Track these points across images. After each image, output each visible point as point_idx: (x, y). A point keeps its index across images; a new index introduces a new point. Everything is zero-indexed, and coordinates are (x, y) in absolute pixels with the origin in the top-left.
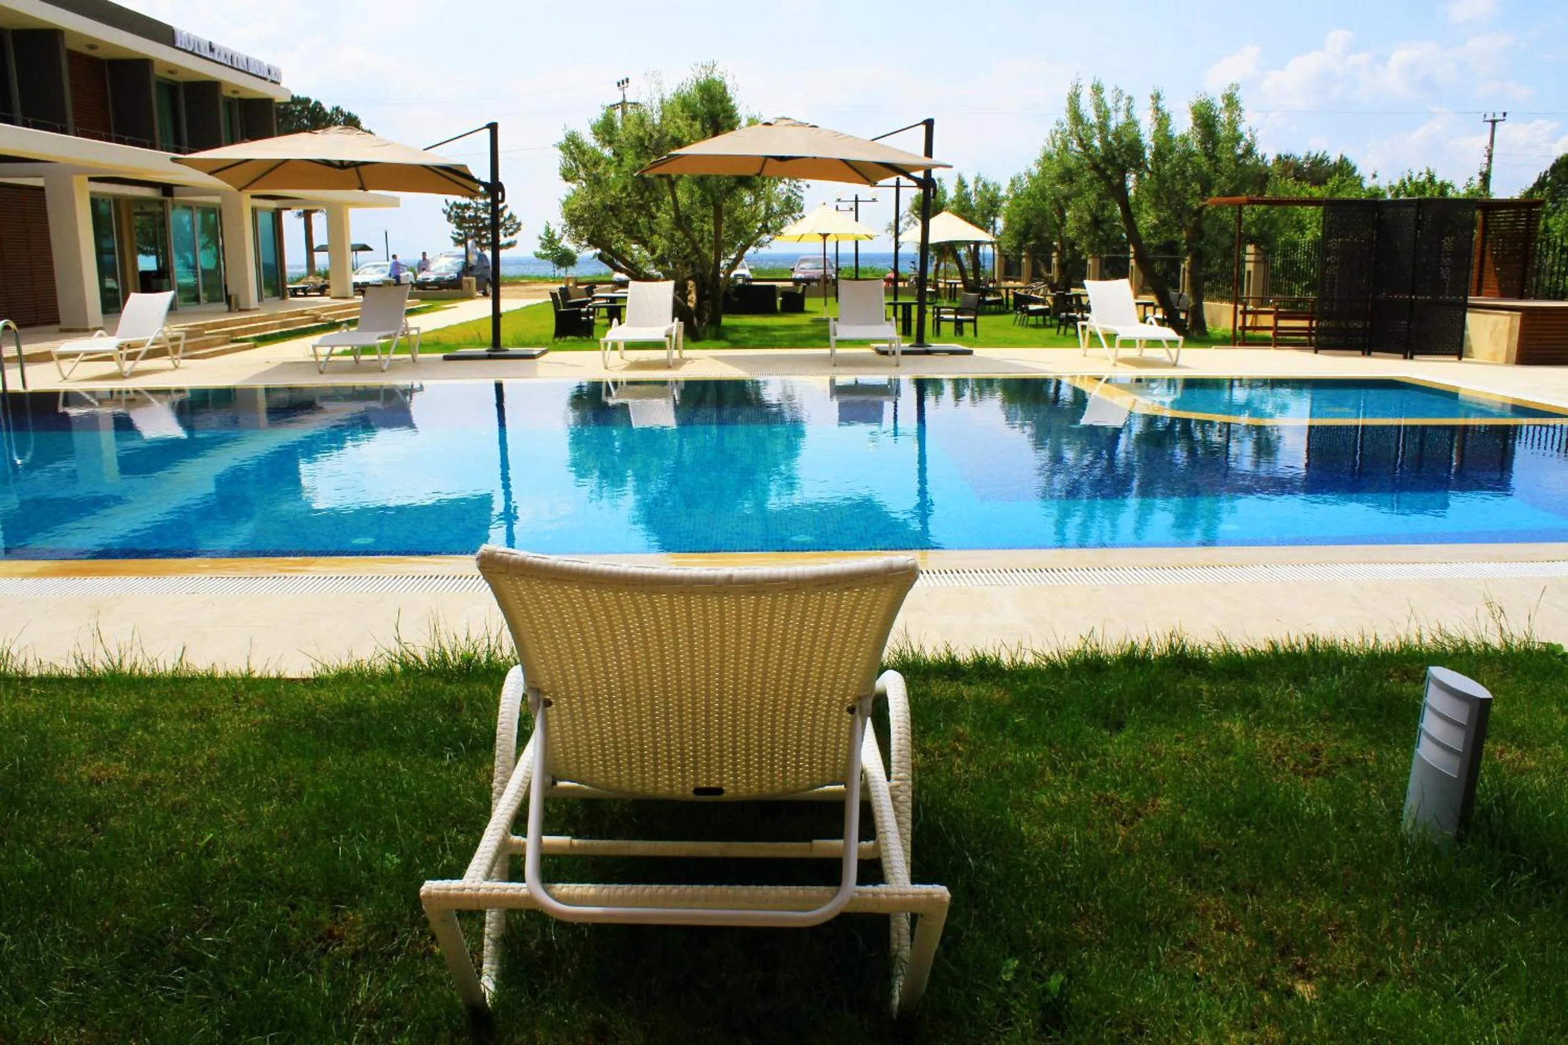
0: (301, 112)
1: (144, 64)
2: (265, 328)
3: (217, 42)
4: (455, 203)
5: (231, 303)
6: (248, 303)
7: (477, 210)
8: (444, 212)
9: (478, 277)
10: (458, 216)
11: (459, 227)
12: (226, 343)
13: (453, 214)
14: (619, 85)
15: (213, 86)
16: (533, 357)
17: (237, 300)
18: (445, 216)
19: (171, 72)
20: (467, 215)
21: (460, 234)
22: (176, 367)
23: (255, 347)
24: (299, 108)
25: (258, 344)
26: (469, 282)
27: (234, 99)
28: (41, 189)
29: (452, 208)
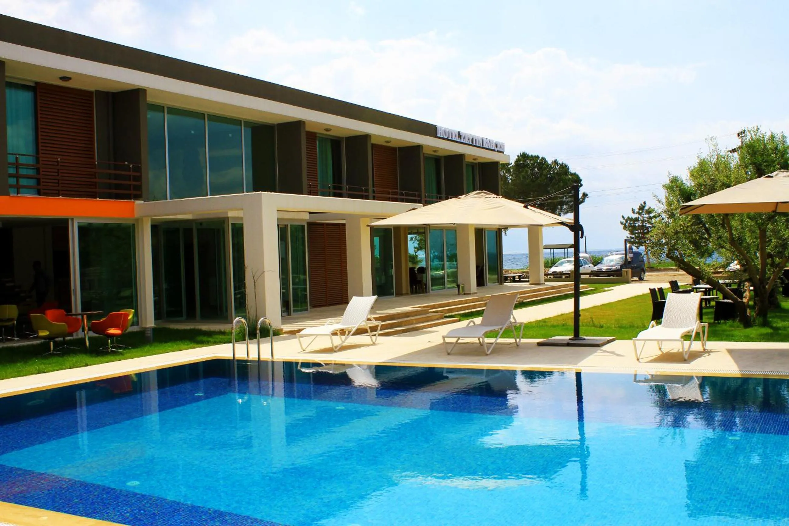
0: (533, 164)
1: (417, 149)
2: (474, 307)
3: (463, 131)
4: (628, 218)
5: (461, 290)
6: (470, 290)
7: (643, 221)
8: (622, 223)
9: (632, 268)
10: (630, 226)
11: (632, 232)
12: (441, 318)
13: (627, 224)
14: (738, 135)
15: (460, 157)
16: (598, 346)
17: (463, 287)
18: (623, 226)
19: (435, 151)
20: (637, 225)
21: (633, 238)
22: (374, 344)
23: (460, 321)
24: (532, 162)
25: (462, 319)
26: (627, 272)
27: (476, 164)
28: (344, 225)
29: (626, 221)
